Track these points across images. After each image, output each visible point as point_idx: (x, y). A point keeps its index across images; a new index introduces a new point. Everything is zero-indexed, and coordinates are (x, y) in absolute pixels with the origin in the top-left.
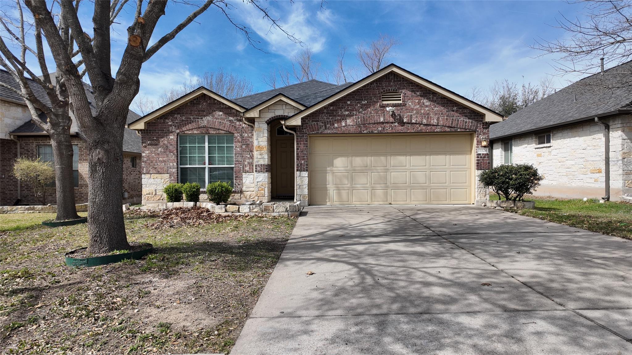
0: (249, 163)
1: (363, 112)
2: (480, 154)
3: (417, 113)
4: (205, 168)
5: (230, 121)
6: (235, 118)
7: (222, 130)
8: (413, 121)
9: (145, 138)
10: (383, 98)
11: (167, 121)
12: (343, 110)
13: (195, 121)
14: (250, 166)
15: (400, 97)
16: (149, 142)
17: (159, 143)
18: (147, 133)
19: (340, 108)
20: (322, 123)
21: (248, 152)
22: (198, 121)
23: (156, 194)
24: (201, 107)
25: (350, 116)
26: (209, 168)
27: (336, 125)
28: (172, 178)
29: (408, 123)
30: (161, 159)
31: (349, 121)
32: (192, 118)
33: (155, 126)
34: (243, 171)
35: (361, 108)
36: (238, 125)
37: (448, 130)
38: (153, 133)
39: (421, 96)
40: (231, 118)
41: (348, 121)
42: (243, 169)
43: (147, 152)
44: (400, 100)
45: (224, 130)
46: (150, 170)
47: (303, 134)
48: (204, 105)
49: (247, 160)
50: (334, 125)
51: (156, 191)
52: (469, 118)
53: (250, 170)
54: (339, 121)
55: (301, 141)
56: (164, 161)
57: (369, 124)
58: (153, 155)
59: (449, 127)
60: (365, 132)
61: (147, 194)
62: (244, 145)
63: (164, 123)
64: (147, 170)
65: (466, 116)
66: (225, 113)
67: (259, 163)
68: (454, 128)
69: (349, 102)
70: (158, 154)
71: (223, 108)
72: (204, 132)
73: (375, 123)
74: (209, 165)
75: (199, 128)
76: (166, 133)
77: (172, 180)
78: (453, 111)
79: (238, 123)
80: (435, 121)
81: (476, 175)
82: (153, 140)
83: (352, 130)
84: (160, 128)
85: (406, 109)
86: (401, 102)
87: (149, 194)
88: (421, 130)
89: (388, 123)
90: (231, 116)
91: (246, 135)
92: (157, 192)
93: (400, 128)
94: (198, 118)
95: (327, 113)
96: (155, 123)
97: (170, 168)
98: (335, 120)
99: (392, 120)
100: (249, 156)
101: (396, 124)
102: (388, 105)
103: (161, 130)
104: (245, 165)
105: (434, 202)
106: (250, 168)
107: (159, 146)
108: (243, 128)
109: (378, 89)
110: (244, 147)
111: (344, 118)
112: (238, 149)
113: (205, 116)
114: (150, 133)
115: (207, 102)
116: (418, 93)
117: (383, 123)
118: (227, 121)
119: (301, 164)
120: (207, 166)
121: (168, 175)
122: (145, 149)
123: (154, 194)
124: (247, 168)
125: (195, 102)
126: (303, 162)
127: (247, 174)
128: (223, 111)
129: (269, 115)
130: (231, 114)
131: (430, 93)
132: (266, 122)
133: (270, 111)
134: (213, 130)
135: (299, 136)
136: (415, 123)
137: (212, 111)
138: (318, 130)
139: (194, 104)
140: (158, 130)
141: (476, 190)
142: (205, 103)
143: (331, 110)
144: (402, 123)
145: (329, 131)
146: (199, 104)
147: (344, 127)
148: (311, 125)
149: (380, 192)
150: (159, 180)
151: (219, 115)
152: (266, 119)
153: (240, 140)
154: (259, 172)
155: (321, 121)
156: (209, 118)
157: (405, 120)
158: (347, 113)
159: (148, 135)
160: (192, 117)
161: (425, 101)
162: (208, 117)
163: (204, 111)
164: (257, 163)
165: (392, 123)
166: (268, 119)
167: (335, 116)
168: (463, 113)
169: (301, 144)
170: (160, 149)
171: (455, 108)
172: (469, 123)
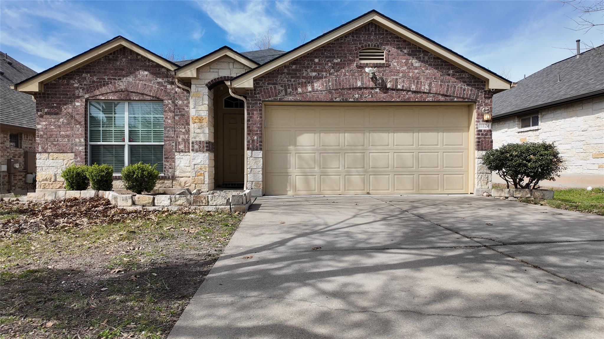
0: (183, 140)
1: (336, 74)
2: (481, 131)
3: (404, 77)
4: (124, 146)
5: (159, 83)
6: (166, 79)
7: (147, 95)
8: (399, 87)
9: (41, 104)
10: (360, 56)
11: (72, 82)
12: (309, 70)
13: (111, 83)
14: (185, 143)
15: (383, 56)
16: (46, 110)
17: (61, 111)
18: (44, 97)
19: (305, 67)
20: (282, 86)
21: (183, 125)
22: (115, 83)
23: (55, 180)
24: (118, 63)
25: (318, 78)
26: (129, 145)
27: (300, 90)
28: (79, 159)
29: (393, 89)
30: (63, 133)
31: (317, 85)
32: (106, 79)
33: (55, 88)
34: (176, 150)
35: (333, 68)
36: (170, 89)
37: (442, 98)
38: (52, 98)
39: (409, 54)
40: (160, 80)
41: (315, 85)
42: (176, 147)
43: (44, 123)
44: (383, 59)
45: (150, 96)
46: (47, 148)
47: (255, 100)
48: (123, 62)
49: (181, 136)
50: (296, 89)
51: (55, 175)
52: (468, 85)
53: (185, 150)
54: (304, 85)
55: (253, 110)
56: (68, 136)
57: (343, 89)
58: (52, 127)
59: (443, 95)
60: (338, 99)
61: (43, 180)
62: (177, 115)
63: (68, 84)
64: (43, 148)
65: (464, 82)
66: (152, 73)
67: (198, 139)
68: (450, 96)
69: (317, 60)
70: (59, 127)
71: (149, 66)
72: (122, 97)
73: (350, 89)
74: (130, 141)
75: (116, 92)
76: (70, 98)
77: (78, 161)
78: (449, 75)
79: (169, 86)
80: (427, 87)
81: (476, 156)
82: (53, 107)
83: (322, 97)
84: (63, 91)
85: (391, 72)
86: (383, 62)
87: (46, 180)
88: (409, 98)
89: (366, 88)
90: (160, 78)
91: (180, 102)
92: (57, 177)
93: (382, 96)
94: (115, 79)
95: (288, 74)
96: (55, 84)
97: (76, 145)
98: (299, 84)
99: (372, 84)
100: (184, 130)
101: (378, 90)
102: (367, 65)
103: (64, 95)
104: (179, 142)
105: (424, 191)
106: (185, 147)
107: (60, 116)
108: (176, 92)
109: (354, 44)
110: (177, 118)
111: (310, 80)
112: (169, 121)
113: (124, 76)
114: (48, 97)
115: (127, 58)
116: (405, 51)
117: (360, 88)
118: (154, 83)
119: (253, 141)
120: (127, 143)
121: (73, 154)
122: (41, 119)
123: (53, 180)
124: (181, 147)
125: (111, 57)
126: (256, 138)
127: (182, 154)
128: (148, 71)
129: (211, 76)
130: (159, 74)
131: (419, 52)
132: (207, 85)
133: (212, 70)
134: (136, 96)
135: (251, 104)
136: (402, 90)
137: (134, 69)
138: (276, 96)
139: (109, 60)
140: (59, 94)
141: (476, 176)
142: (124, 59)
143: (293, 70)
144: (384, 89)
145: (291, 98)
146: (116, 60)
147: (310, 92)
148: (267, 89)
149: (356, 179)
150: (60, 161)
151: (143, 76)
152: (207, 81)
153: (172, 108)
154: (197, 151)
155: (280, 84)
156: (130, 79)
157: (389, 85)
158: (314, 74)
159: (45, 101)
160: (106, 78)
161: (414, 61)
162: (128, 78)
163: (123, 70)
164: (193, 140)
165: (372, 88)
166: (210, 80)
167: (299, 78)
168: (462, 78)
169: (253, 114)
170: (61, 120)
171: (451, 72)
172: (468, 91)
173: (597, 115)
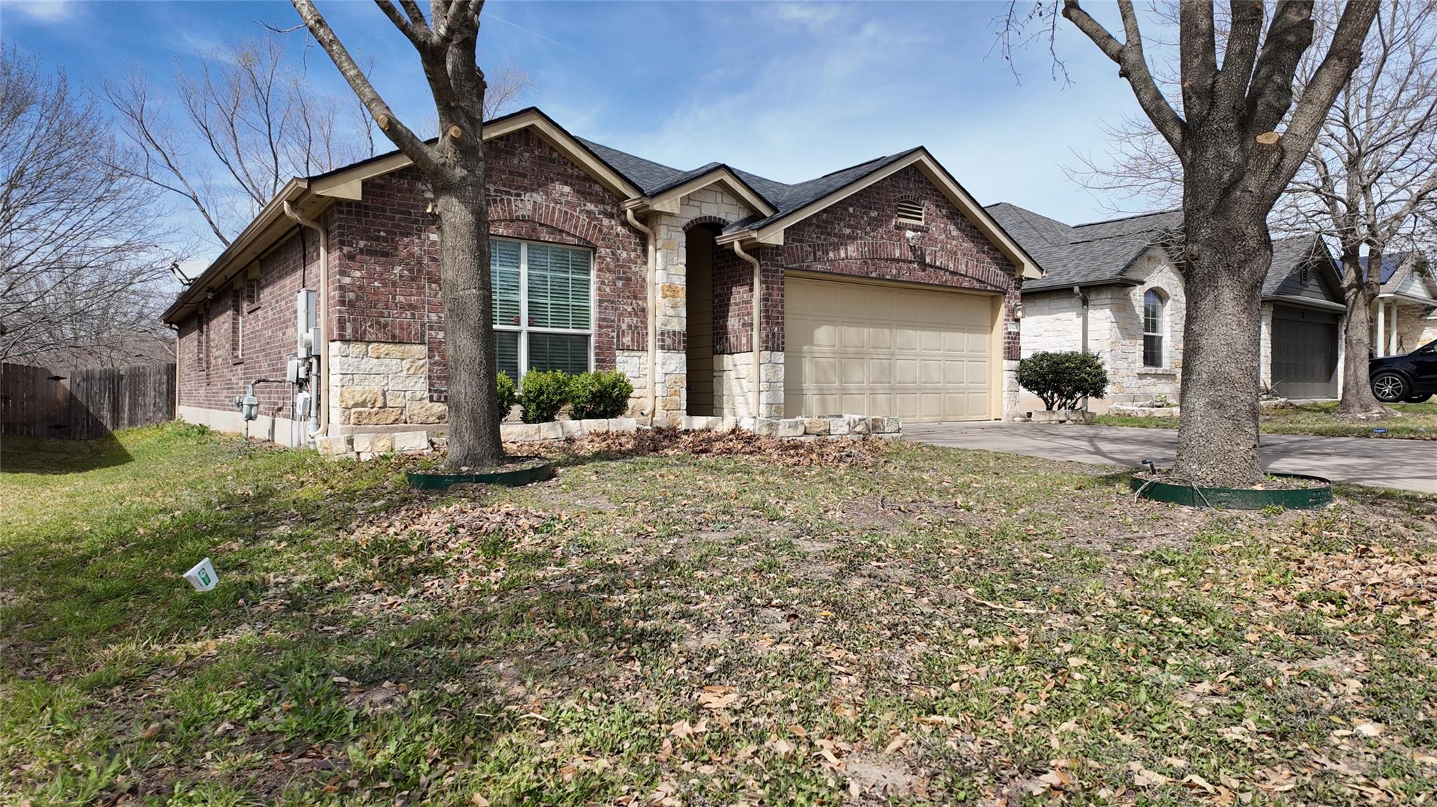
0: (630, 326)
1: (872, 234)
2: (1010, 333)
3: (942, 249)
4: (516, 334)
5: (588, 212)
6: (601, 207)
7: (569, 234)
8: (938, 264)
9: (349, 228)
10: (900, 210)
11: (420, 186)
12: (842, 224)
13: (502, 200)
14: (633, 333)
15: (921, 214)
16: (362, 244)
17: (396, 249)
18: (358, 213)
19: (836, 219)
20: (810, 246)
21: (628, 297)
22: (509, 202)
23: (385, 406)
24: (516, 161)
25: (853, 238)
26: (530, 333)
27: (831, 254)
28: (437, 358)
29: (931, 266)
30: (402, 299)
31: (851, 250)
32: (492, 190)
33: (382, 195)
34: (618, 345)
35: (869, 225)
36: (608, 227)
37: (977, 285)
38: (374, 216)
39: (948, 218)
40: (590, 207)
41: (849, 248)
42: (618, 341)
43: (358, 274)
44: (920, 219)
45: (574, 236)
46: (365, 330)
47: (776, 266)
48: (523, 159)
49: (626, 319)
50: (827, 254)
51: (384, 394)
52: (1001, 269)
53: (633, 346)
54: (836, 248)
55: (773, 282)
56: (412, 307)
57: (880, 259)
58: (376, 284)
59: (979, 281)
60: (874, 275)
61: (356, 405)
62: (620, 279)
63: (411, 191)
64: (355, 331)
65: (998, 264)
66: (578, 192)
67: (669, 328)
68: (984, 282)
69: (851, 210)
70: (394, 284)
71: (572, 176)
72: (523, 232)
73: (887, 260)
74: (530, 325)
75: (512, 221)
76: (416, 222)
77: (435, 363)
78: (984, 252)
79: (606, 222)
80: (964, 267)
81: (1005, 368)
82: (377, 239)
83: (855, 267)
84: (399, 205)
85: (930, 240)
86: (922, 223)
87: (363, 404)
88: (946, 281)
89: (903, 261)
90: (591, 202)
91: (624, 255)
92: (388, 397)
93: (921, 275)
94: (508, 193)
95: (818, 226)
96: (381, 186)
97: (431, 328)
98: (831, 245)
99: (910, 256)
100: (629, 309)
101: (915, 265)
102: (907, 227)
103: (402, 213)
104: (623, 331)
105: (951, 418)
106: (633, 340)
107: (397, 260)
108: (618, 235)
109: (893, 192)
110: (620, 284)
111: (844, 241)
112: (608, 290)
113: (526, 190)
114: (366, 215)
115: (532, 152)
116: (944, 211)
117: (898, 260)
118: (581, 211)
119: (774, 334)
120: (524, 327)
121: (424, 349)
122: (351, 263)
123: (379, 404)
124: (627, 340)
125: (501, 144)
126: (776, 330)
127: (626, 353)
128: (571, 185)
129: (693, 214)
130: (590, 194)
131: (957, 214)
132: (684, 228)
133: (691, 203)
134: (548, 233)
135: (770, 271)
136: (940, 268)
137: (546, 178)
138: (803, 261)
139: (498, 150)
140: (392, 211)
141: (1005, 395)
142: (526, 155)
143: (824, 221)
144: (923, 265)
145: (820, 267)
146: (513, 154)
147: (843, 259)
148: (792, 248)
149: (882, 399)
150: (394, 362)
151: (562, 194)
152: (685, 222)
153: (612, 266)
154: (669, 349)
155: (807, 241)
156: (539, 197)
157: (928, 260)
158: (848, 231)
159: (359, 221)
160: (492, 188)
161: (952, 227)
162: (535, 195)
163: (525, 176)
164: (664, 328)
165: (910, 262)
166: (688, 221)
167: (829, 234)
168: (996, 258)
169: (773, 288)
170: (397, 270)
171: (986, 248)
172: (996, 275)
173: (1055, 316)
